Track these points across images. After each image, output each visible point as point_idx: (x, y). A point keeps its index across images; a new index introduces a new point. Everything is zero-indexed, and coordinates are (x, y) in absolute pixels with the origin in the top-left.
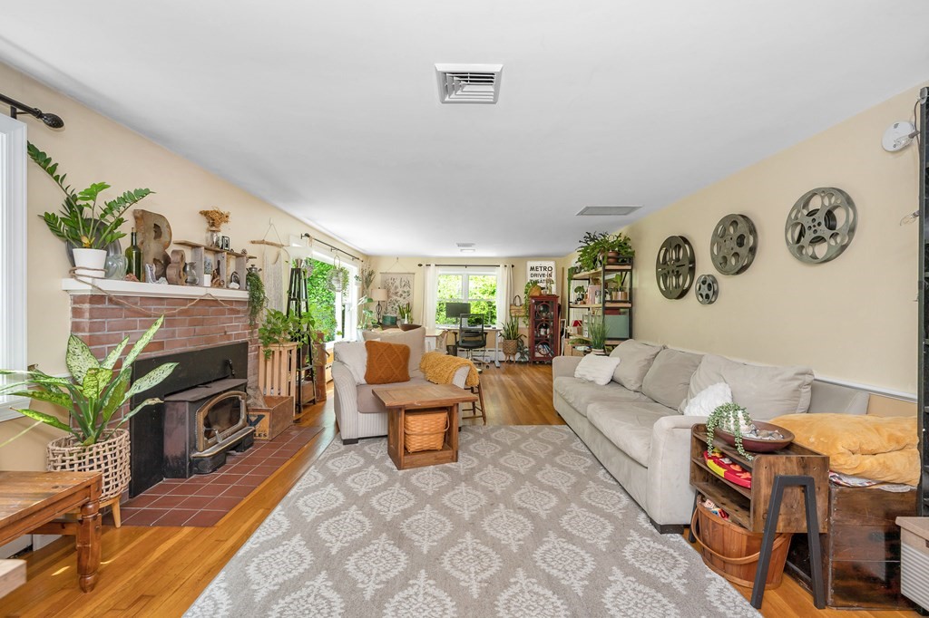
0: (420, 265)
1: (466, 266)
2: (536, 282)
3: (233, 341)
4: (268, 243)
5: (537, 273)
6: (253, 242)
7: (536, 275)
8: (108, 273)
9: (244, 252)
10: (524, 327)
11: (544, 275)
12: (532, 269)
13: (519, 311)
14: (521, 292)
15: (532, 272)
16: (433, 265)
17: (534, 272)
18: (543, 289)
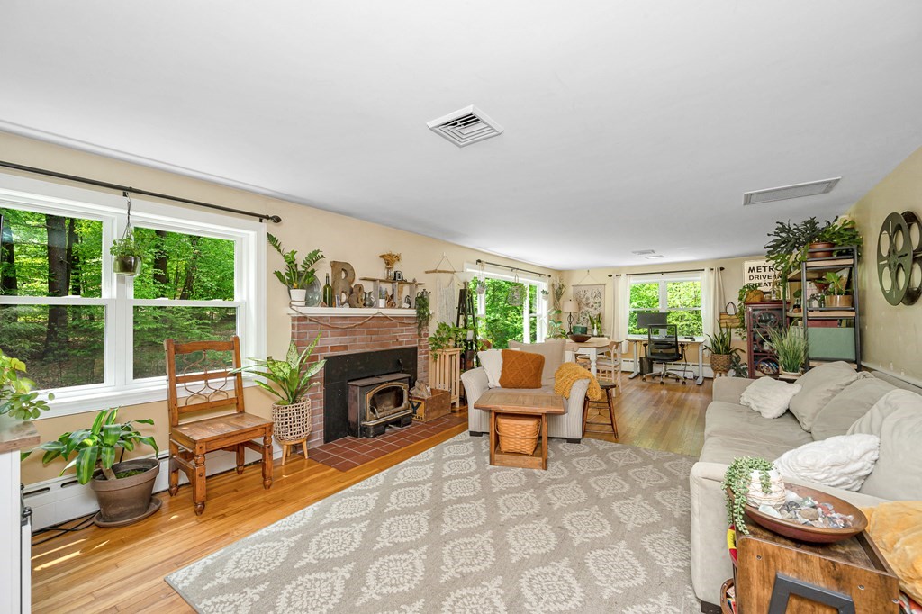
0: (610, 276)
1: (662, 273)
2: (756, 286)
3: (404, 346)
4: (440, 272)
5: (759, 274)
6: (427, 272)
7: (756, 277)
8: (308, 303)
9: (414, 281)
10: (739, 341)
11: (769, 277)
12: (751, 270)
13: (732, 321)
14: (733, 297)
15: (751, 274)
16: (623, 275)
17: (753, 274)
18: (765, 293)
